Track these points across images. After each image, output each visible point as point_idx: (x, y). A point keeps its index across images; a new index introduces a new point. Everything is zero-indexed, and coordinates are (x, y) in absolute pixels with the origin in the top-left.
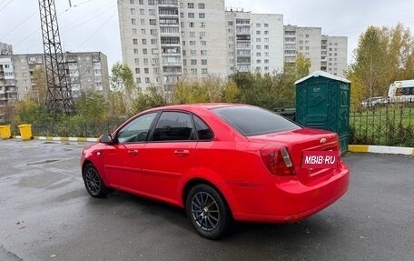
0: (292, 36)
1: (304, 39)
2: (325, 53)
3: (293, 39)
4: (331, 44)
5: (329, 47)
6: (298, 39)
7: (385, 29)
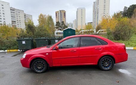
0: (13, 12)
1: (18, 13)
2: (26, 19)
3: (14, 13)
4: (27, 17)
5: (26, 17)
6: (16, 13)
7: (45, 15)
